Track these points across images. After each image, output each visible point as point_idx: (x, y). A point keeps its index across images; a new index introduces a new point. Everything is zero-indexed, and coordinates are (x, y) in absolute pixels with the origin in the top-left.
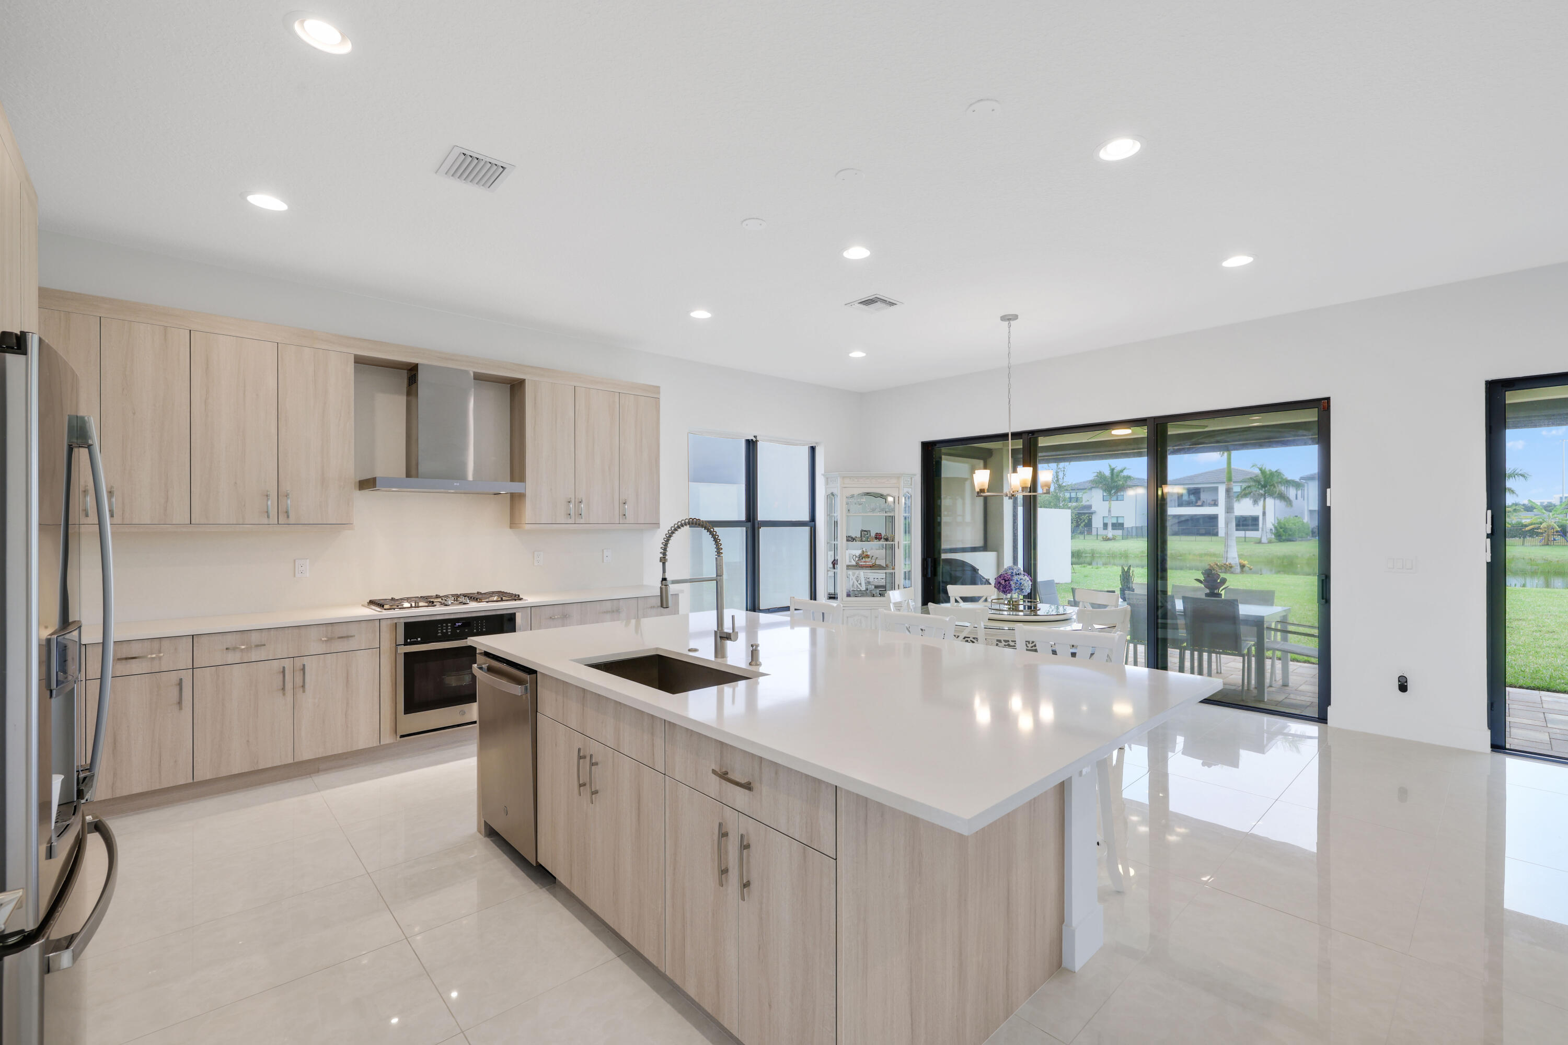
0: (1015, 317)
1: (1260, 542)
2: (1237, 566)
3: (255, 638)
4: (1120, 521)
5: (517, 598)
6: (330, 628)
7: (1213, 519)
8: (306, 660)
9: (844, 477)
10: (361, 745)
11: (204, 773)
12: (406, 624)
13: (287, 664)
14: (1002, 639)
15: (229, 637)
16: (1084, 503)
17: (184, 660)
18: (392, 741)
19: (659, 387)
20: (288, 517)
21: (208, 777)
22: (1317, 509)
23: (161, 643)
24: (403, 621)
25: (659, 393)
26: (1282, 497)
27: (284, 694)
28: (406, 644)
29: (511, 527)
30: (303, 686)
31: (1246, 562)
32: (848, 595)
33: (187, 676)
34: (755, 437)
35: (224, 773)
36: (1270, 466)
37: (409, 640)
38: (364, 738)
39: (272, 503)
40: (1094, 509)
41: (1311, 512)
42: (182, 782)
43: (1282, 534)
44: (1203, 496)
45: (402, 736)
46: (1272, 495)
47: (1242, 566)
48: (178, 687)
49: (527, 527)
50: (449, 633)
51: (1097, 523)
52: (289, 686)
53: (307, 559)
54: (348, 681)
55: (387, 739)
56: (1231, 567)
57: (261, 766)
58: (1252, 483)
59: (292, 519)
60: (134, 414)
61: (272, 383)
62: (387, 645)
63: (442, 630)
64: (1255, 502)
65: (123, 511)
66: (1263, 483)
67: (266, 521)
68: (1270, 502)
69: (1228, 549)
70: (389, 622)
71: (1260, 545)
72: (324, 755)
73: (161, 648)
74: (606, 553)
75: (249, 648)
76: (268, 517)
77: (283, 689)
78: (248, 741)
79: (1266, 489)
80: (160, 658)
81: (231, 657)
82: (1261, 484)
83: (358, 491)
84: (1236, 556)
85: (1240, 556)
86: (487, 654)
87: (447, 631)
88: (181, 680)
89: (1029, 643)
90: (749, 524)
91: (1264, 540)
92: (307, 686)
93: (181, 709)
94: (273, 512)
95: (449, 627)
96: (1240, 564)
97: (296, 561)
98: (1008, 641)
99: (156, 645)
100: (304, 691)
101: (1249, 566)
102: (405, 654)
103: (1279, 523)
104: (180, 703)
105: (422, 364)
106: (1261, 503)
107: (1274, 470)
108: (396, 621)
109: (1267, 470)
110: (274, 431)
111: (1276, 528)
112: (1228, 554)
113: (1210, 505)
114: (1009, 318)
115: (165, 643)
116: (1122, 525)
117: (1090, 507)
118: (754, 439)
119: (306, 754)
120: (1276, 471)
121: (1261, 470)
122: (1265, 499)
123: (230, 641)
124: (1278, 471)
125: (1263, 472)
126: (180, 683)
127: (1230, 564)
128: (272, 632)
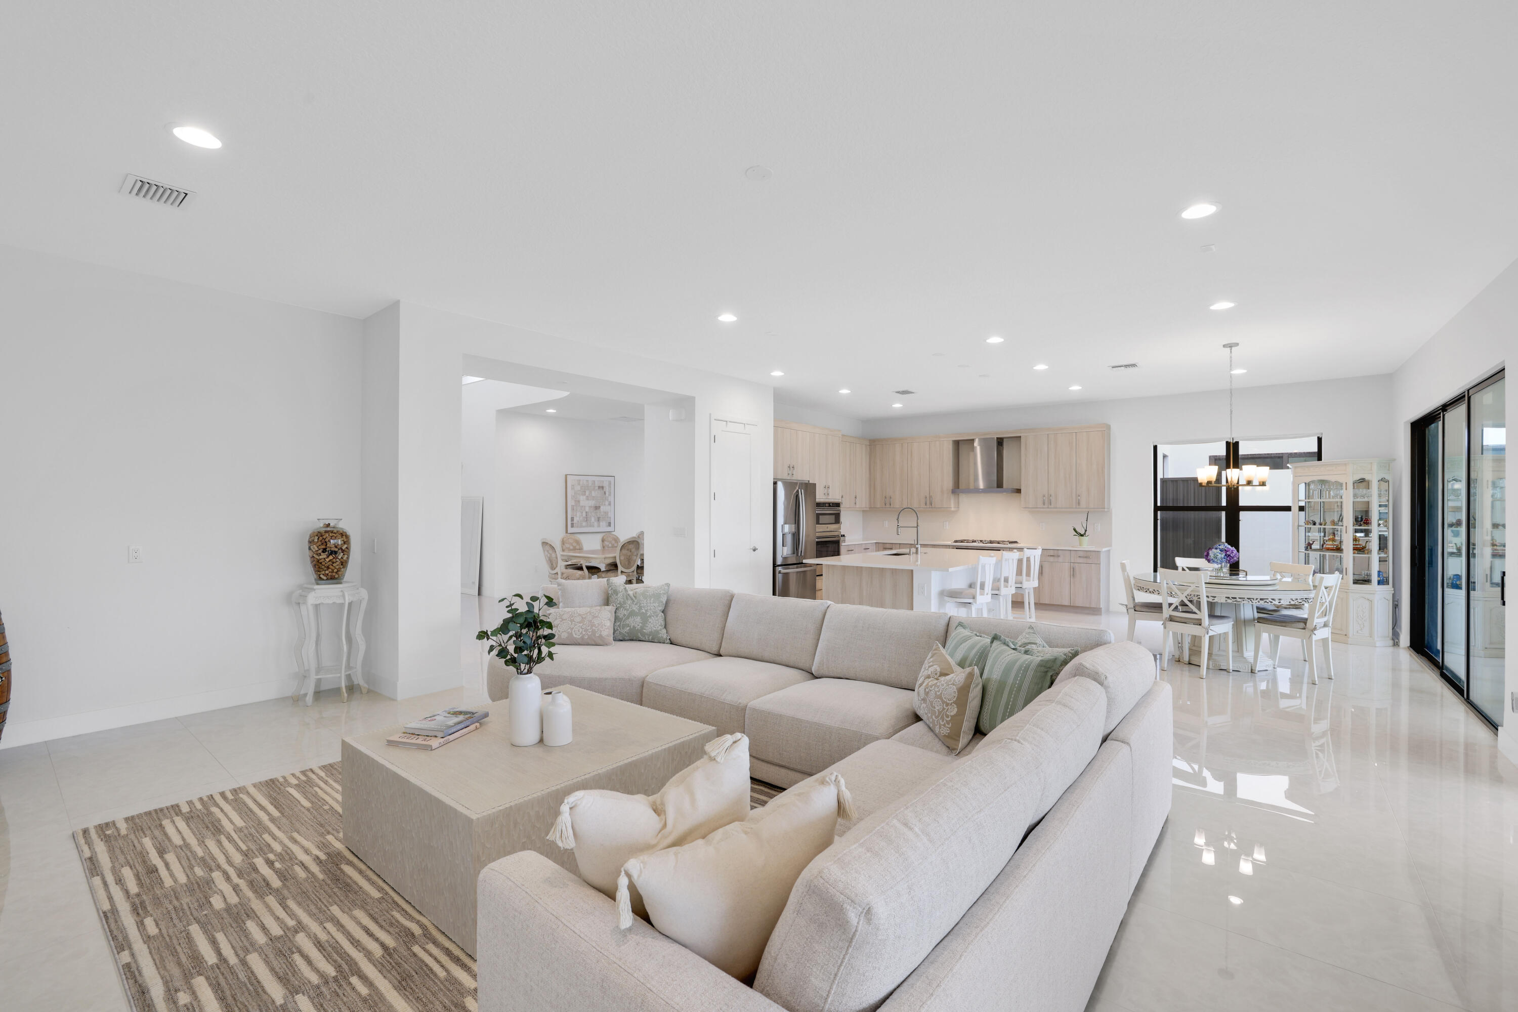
0: (1237, 344)
14: (1230, 596)
39: (928, 500)
67: (926, 507)
89: (1254, 600)
94: (928, 504)
98: (1235, 598)
114: (1230, 346)
118: (1233, 441)
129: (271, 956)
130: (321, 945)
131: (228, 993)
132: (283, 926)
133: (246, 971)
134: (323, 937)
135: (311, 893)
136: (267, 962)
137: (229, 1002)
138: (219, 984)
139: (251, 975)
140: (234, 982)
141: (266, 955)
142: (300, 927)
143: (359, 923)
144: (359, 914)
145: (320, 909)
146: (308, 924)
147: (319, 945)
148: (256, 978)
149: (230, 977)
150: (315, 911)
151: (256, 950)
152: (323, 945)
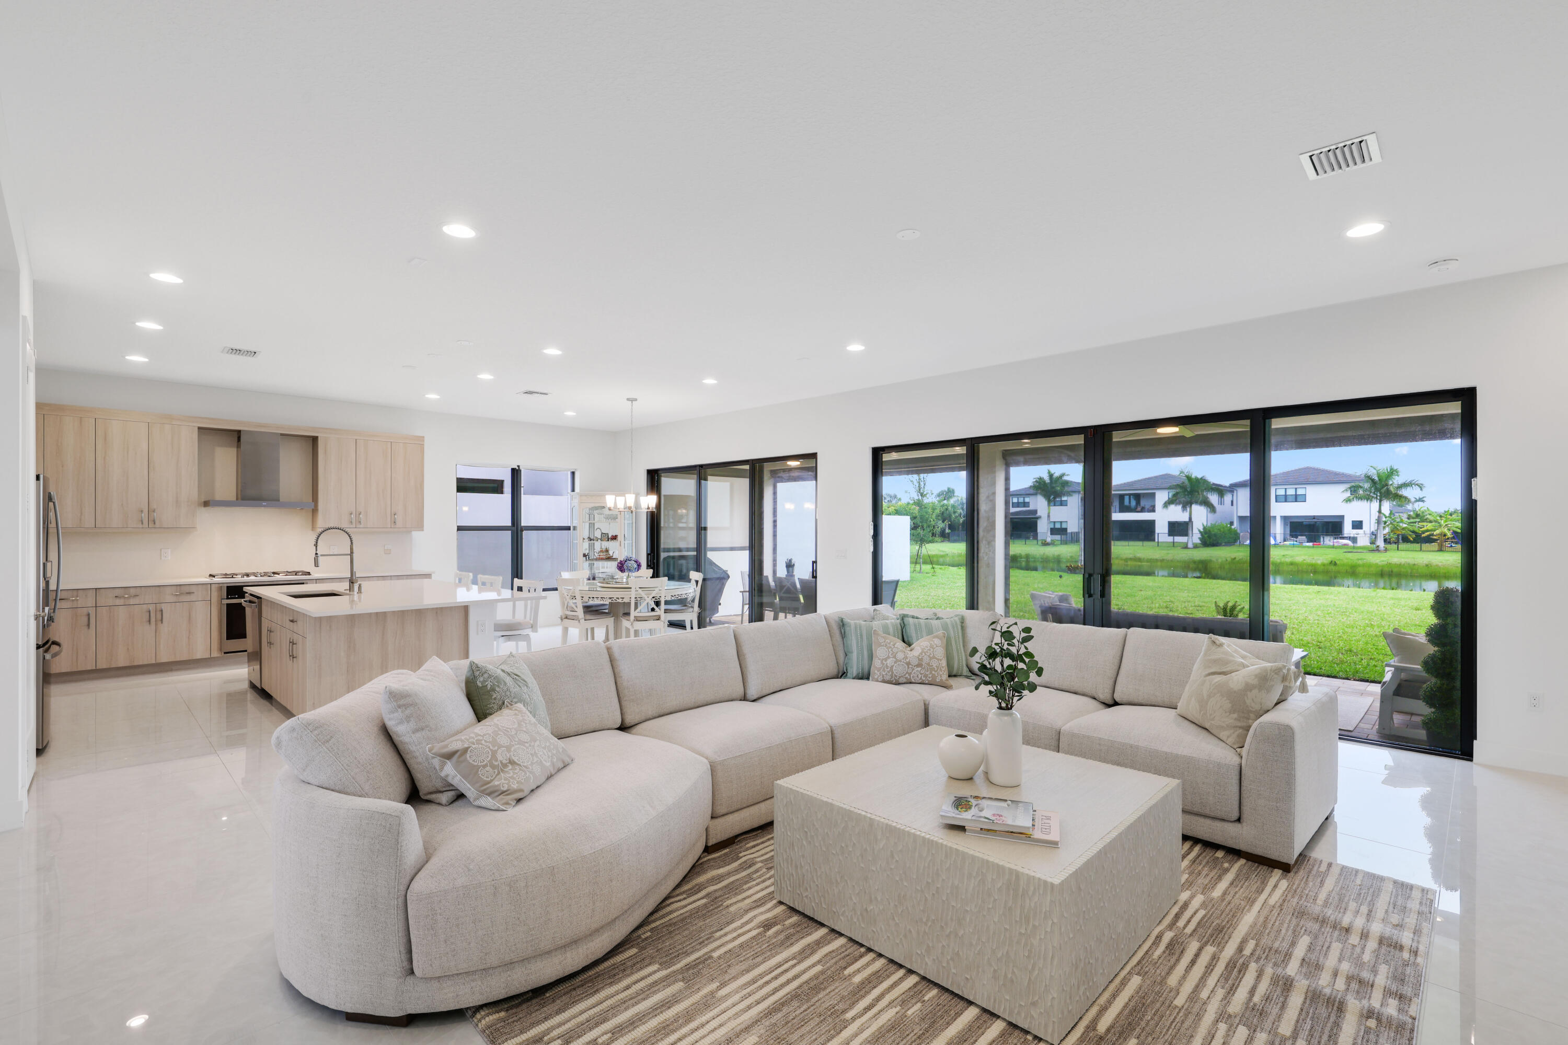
0: (636, 400)
1: (1186, 547)
3: (132, 591)
4: (1064, 526)
5: (309, 574)
6: (178, 587)
7: (1151, 524)
8: (164, 606)
10: (199, 656)
11: (102, 665)
12: (228, 587)
13: (152, 608)
15: (117, 590)
16: (1031, 508)
17: (90, 602)
18: (219, 655)
19: (424, 437)
20: (155, 523)
21: (105, 667)
22: (1248, 514)
24: (226, 585)
25: (424, 441)
26: (1206, 503)
27: (150, 623)
28: (228, 598)
29: (312, 530)
30: (162, 620)
33: (92, 612)
34: (518, 466)
35: (114, 666)
36: (1197, 474)
37: (230, 596)
38: (200, 652)
39: (145, 515)
40: (1039, 514)
41: (1242, 519)
42: (89, 668)
43: (1210, 539)
44: (1143, 503)
45: (225, 653)
46: (1197, 501)
48: (88, 617)
51: (1043, 527)
52: (153, 619)
53: (169, 549)
54: (189, 619)
55: (215, 654)
57: (136, 664)
58: (1180, 490)
59: (157, 525)
61: (144, 446)
62: (215, 599)
64: (1184, 508)
66: (1189, 490)
67: (141, 526)
68: (1195, 507)
70: (217, 585)
71: (1187, 550)
72: (175, 660)
73: (78, 595)
75: (130, 597)
76: (142, 523)
77: (149, 621)
78: (128, 649)
79: (1192, 495)
80: (77, 600)
81: (118, 602)
83: (203, 508)
86: (251, 595)
88: (89, 613)
90: (514, 528)
91: (1190, 545)
92: (164, 620)
93: (89, 628)
94: (145, 521)
97: (162, 550)
99: (75, 593)
100: (162, 623)
102: (227, 604)
103: (1204, 528)
104: (88, 625)
105: (246, 430)
106: (1188, 509)
107: (1199, 476)
108: (221, 585)
109: (1193, 476)
110: (146, 474)
111: (1203, 533)
113: (1149, 511)
114: (632, 400)
115: (80, 592)
116: (1066, 529)
117: (1035, 512)
118: (517, 468)
119: (164, 659)
120: (1201, 478)
121: (1188, 476)
122: (1191, 506)
123: (117, 592)
124: (1203, 477)
125: (1189, 478)
126: (89, 615)
128: (143, 589)
129: (1271, 1018)
130: (1231, 990)
131: (1329, 1025)
132: (1231, 1033)
133: (1301, 1027)
134: (1220, 993)
135: (1166, 1037)
136: (1279, 1017)
137: (1335, 1018)
138: (1330, 1036)
139: (1301, 1021)
140: (1317, 1028)
141: (1273, 1023)
142: (1222, 1016)
143: (1184, 977)
144: (1173, 981)
145: (1186, 1016)
146: (1214, 1012)
147: (1232, 990)
148: (1300, 1014)
149: (1317, 1035)
150: (1191, 1018)
151: (1276, 1034)
152: (1229, 989)
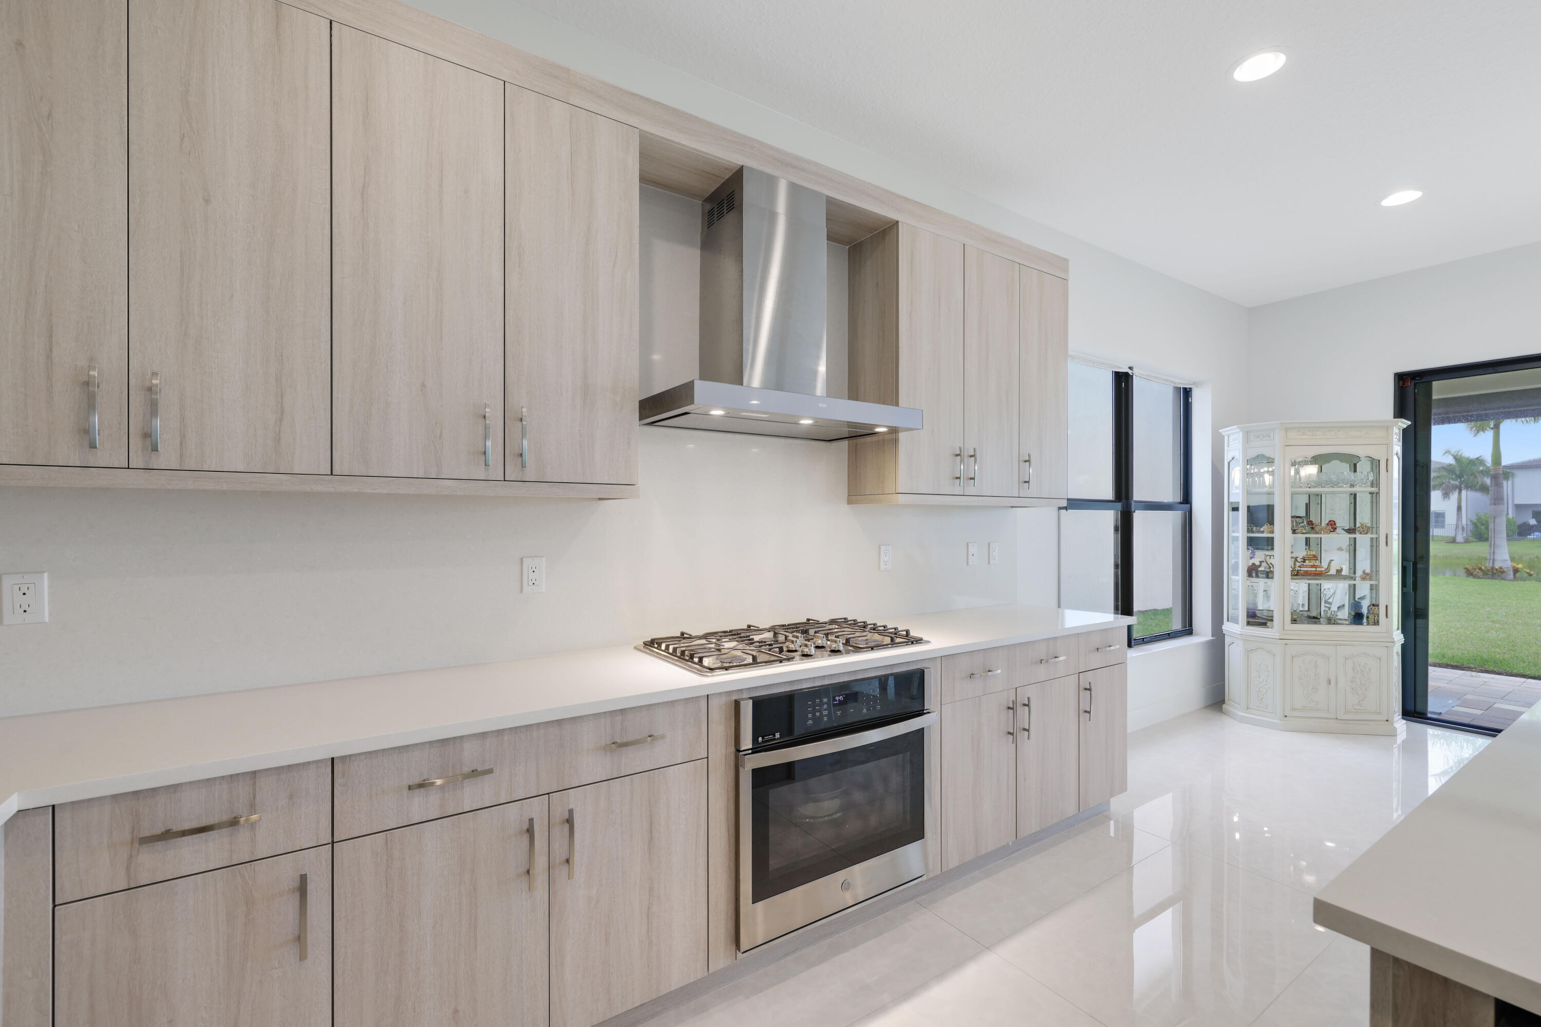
2: (1510, 571)
3: (469, 754)
6: (618, 721)
8: (574, 799)
9: (1287, 430)
10: (676, 980)
12: (755, 704)
13: (538, 809)
15: (415, 756)
17: (311, 822)
18: (729, 964)
19: (1066, 260)
20: (523, 466)
23: (254, 784)
24: (747, 696)
25: (1068, 271)
27: (530, 881)
28: (756, 748)
29: (850, 502)
30: (569, 860)
31: (1520, 566)
32: (1294, 621)
33: (317, 865)
34: (1130, 368)
37: (760, 739)
38: (679, 963)
39: (493, 434)
43: (1480, 532)
45: (748, 949)
46: (1470, 487)
47: (1516, 571)
48: (297, 895)
49: (902, 499)
50: (825, 719)
52: (541, 861)
53: (543, 557)
54: (651, 839)
55: (722, 959)
56: (1503, 572)
58: (1445, 473)
59: (529, 471)
60: (207, 201)
61: (494, 169)
62: (720, 754)
63: (814, 713)
65: (183, 437)
66: (1458, 473)
67: (482, 473)
69: (1496, 550)
70: (724, 700)
73: (254, 797)
74: (972, 549)
75: (456, 781)
76: (486, 465)
77: (528, 871)
78: (456, 1011)
79: (1463, 479)
80: (253, 826)
81: (418, 807)
82: (1456, 474)
84: (1508, 558)
85: (1513, 559)
87: (821, 713)
88: (303, 879)
90: (1119, 505)
91: (1460, 538)
92: (577, 858)
93: (303, 956)
94: (494, 456)
95: (825, 706)
96: (1513, 567)
97: (524, 560)
99: (243, 790)
100: (569, 872)
101: (1528, 571)
102: (757, 771)
103: (1479, 519)
104: (300, 939)
105: (752, 170)
106: (1454, 496)
108: (736, 698)
110: (498, 275)
111: (1475, 525)
112: (1496, 554)
118: (1130, 372)
121: (1455, 458)
122: (1460, 491)
123: (415, 766)
124: (1481, 459)
125: (1459, 459)
126: (302, 887)
127: (1501, 568)
128: (505, 738)
